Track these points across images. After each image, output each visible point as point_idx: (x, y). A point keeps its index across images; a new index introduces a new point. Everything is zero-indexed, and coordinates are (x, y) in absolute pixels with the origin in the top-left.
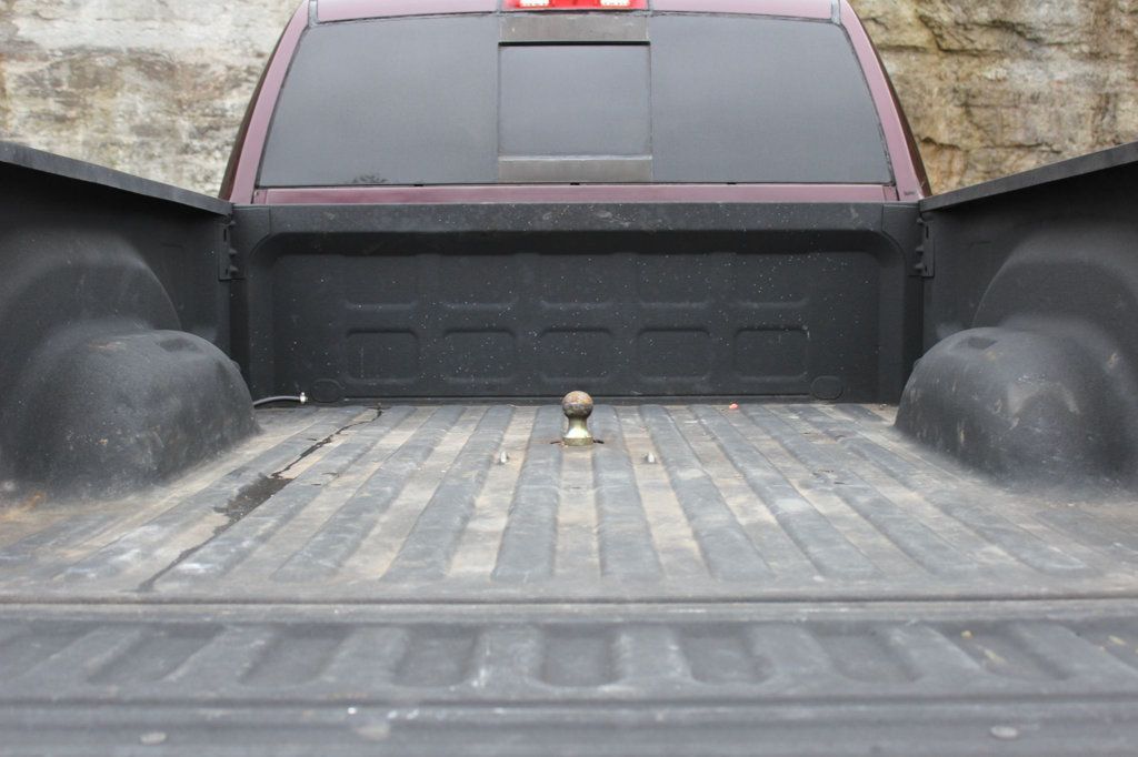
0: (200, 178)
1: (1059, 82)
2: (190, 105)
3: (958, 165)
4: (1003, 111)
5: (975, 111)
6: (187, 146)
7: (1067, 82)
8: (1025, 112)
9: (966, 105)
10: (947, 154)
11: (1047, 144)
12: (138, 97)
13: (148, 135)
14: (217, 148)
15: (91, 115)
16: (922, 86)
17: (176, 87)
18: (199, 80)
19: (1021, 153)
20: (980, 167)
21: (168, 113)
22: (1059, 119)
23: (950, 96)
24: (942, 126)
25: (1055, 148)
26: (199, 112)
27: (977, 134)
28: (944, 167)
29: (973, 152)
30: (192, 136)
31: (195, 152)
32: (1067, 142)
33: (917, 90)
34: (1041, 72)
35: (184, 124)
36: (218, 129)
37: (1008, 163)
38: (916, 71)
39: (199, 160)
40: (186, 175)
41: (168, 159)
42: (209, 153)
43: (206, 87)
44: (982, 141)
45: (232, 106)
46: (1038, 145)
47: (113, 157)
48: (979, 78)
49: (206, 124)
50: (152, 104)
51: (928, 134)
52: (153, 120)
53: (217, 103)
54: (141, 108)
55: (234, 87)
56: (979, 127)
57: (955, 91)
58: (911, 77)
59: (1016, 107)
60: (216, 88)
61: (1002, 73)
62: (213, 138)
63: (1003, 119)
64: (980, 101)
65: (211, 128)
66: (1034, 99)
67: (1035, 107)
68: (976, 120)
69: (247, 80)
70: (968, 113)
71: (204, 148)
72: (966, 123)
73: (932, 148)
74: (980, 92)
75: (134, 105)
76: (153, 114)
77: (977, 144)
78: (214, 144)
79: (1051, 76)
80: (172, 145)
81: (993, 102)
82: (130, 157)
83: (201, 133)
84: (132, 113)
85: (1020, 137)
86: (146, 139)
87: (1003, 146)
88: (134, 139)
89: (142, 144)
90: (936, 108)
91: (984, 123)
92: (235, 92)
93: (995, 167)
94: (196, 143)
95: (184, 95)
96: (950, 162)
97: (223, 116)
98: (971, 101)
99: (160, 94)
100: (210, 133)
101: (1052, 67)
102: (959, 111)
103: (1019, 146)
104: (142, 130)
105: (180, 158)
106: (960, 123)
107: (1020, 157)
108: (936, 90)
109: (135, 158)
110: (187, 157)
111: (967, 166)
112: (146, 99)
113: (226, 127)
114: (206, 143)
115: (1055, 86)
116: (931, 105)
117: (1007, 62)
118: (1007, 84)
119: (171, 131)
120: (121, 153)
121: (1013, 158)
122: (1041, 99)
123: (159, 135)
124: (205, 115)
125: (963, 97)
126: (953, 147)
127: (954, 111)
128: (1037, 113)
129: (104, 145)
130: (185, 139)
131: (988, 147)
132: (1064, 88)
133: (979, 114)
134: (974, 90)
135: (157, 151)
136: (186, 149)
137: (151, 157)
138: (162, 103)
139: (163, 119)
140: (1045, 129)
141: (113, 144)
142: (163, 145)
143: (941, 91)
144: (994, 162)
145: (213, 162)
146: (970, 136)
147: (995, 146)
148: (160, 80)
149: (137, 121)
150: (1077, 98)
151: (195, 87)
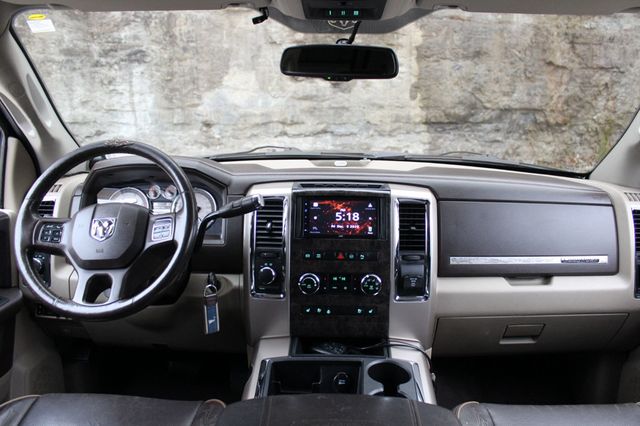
0: (106, 82)
1: (626, 30)
2: (99, 36)
3: (565, 78)
4: (594, 46)
5: (577, 46)
6: (98, 62)
7: (630, 30)
8: (606, 48)
9: (572, 43)
10: (560, 71)
11: (617, 68)
12: (64, 31)
13: (72, 55)
14: (116, 63)
15: (34, 43)
16: (547, 30)
17: (90, 25)
18: (104, 21)
19: (602, 72)
20: (579, 80)
21: (85, 40)
22: (625, 52)
23: (563, 38)
24: (558, 54)
25: (622, 70)
26: (104, 40)
27: (577, 60)
28: (558, 79)
29: (574, 71)
30: (101, 56)
31: (102, 66)
32: (628, 67)
33: (545, 33)
34: (615, 24)
35: (95, 48)
36: (116, 51)
37: (594, 78)
38: (544, 23)
39: (104, 70)
40: (97, 80)
41: (85, 70)
42: (111, 66)
43: (109, 25)
44: (580, 64)
45: (125, 37)
46: (612, 68)
47: (50, 69)
48: (580, 27)
49: (108, 48)
50: (73, 35)
51: (551, 59)
52: (75, 46)
53: (115, 34)
54: (67, 38)
55: (126, 25)
56: (578, 56)
57: (566, 34)
58: (541, 26)
59: (600, 44)
60: (115, 26)
61: (593, 25)
62: (113, 57)
63: (593, 52)
64: (581, 40)
65: (112, 50)
66: (611, 40)
67: (612, 45)
68: (577, 52)
69: (134, 21)
70: (573, 48)
71: (108, 63)
72: (571, 53)
73: (552, 68)
74: (581, 35)
75: (62, 36)
76: (75, 42)
77: (577, 66)
78: (114, 61)
79: (621, 27)
80: (89, 61)
81: (588, 41)
82: (60, 69)
83: (105, 53)
84: (60, 41)
85: (602, 63)
86: (70, 58)
87: (592, 68)
88: (62, 58)
89: (68, 61)
90: (556, 44)
91: (582, 54)
92: (126, 28)
93: (587, 80)
94: (103, 60)
95: (95, 30)
96: (562, 77)
97: (119, 43)
98: (576, 40)
99: (79, 29)
100: (112, 53)
101: (622, 21)
102: (568, 46)
103: (602, 68)
104: (68, 52)
105: (93, 69)
106: (569, 53)
107: (601, 75)
108: (556, 33)
109: (63, 70)
110: (97, 69)
111: (572, 79)
112: (70, 32)
113: (122, 49)
114: (109, 60)
115: (623, 32)
116: (553, 42)
117: (596, 18)
118: (595, 31)
119: (87, 53)
120: (54, 67)
121: (597, 75)
122: (615, 40)
123: (79, 55)
124: (108, 42)
125: (570, 37)
126: (564, 68)
127: (566, 46)
128: (613, 49)
129: (43, 62)
130: (96, 58)
131: (583, 68)
132: (628, 33)
133: (580, 48)
134: (578, 34)
135: (78, 65)
136: (97, 64)
137: (74, 69)
138: (80, 34)
139: (82, 45)
140: (616, 58)
141: (49, 61)
142: (82, 62)
143: (558, 34)
144: (586, 77)
145: (114, 72)
146: (573, 61)
147: (587, 67)
148: (79, 20)
149: (64, 46)
150: (635, 40)
151: (101, 26)
